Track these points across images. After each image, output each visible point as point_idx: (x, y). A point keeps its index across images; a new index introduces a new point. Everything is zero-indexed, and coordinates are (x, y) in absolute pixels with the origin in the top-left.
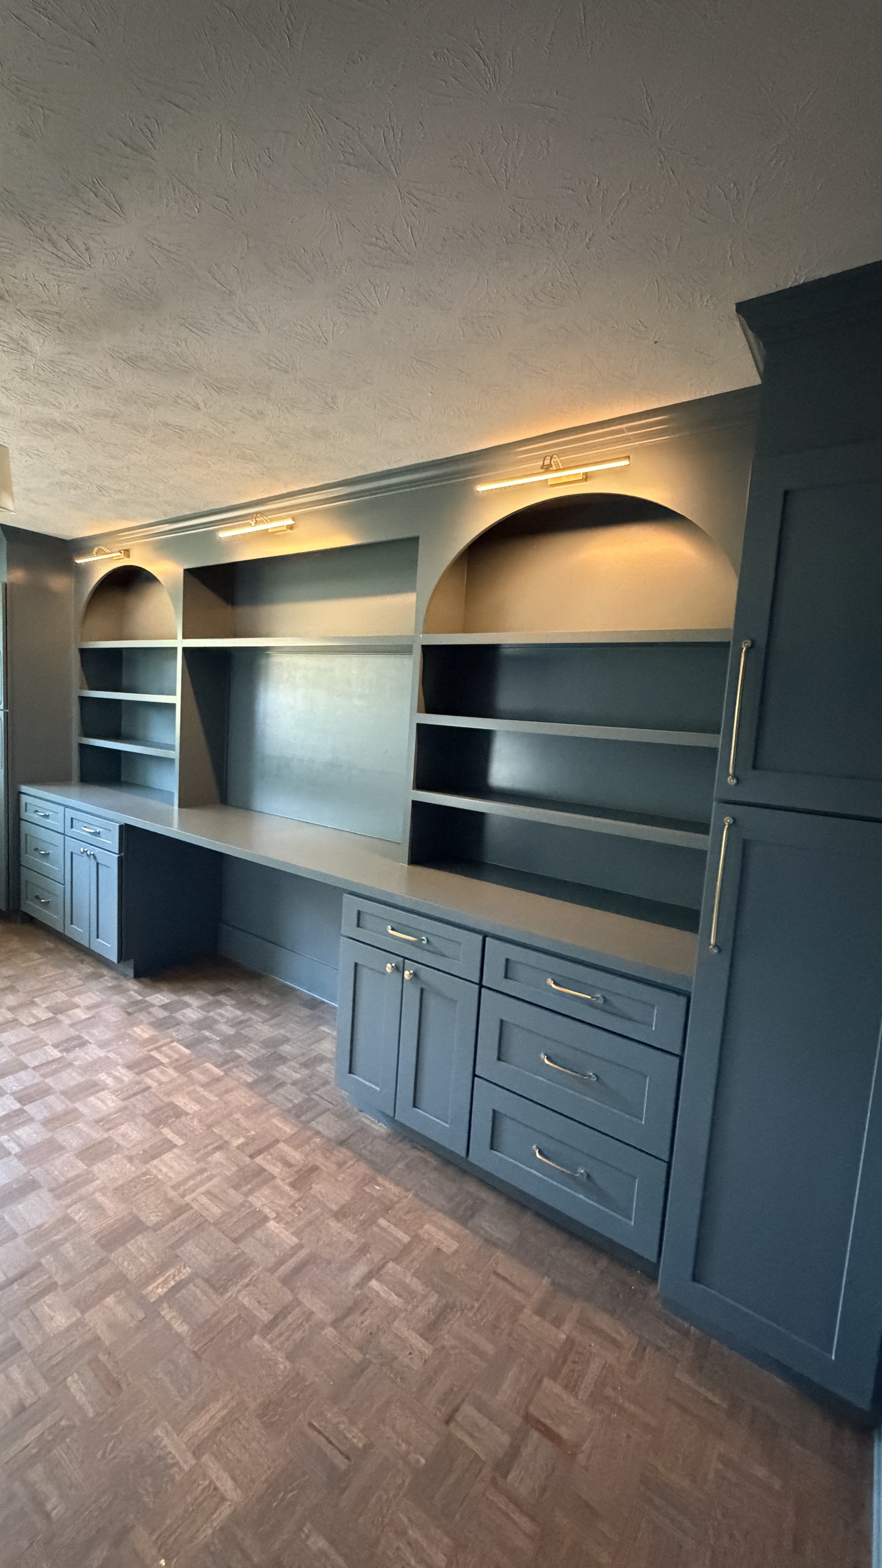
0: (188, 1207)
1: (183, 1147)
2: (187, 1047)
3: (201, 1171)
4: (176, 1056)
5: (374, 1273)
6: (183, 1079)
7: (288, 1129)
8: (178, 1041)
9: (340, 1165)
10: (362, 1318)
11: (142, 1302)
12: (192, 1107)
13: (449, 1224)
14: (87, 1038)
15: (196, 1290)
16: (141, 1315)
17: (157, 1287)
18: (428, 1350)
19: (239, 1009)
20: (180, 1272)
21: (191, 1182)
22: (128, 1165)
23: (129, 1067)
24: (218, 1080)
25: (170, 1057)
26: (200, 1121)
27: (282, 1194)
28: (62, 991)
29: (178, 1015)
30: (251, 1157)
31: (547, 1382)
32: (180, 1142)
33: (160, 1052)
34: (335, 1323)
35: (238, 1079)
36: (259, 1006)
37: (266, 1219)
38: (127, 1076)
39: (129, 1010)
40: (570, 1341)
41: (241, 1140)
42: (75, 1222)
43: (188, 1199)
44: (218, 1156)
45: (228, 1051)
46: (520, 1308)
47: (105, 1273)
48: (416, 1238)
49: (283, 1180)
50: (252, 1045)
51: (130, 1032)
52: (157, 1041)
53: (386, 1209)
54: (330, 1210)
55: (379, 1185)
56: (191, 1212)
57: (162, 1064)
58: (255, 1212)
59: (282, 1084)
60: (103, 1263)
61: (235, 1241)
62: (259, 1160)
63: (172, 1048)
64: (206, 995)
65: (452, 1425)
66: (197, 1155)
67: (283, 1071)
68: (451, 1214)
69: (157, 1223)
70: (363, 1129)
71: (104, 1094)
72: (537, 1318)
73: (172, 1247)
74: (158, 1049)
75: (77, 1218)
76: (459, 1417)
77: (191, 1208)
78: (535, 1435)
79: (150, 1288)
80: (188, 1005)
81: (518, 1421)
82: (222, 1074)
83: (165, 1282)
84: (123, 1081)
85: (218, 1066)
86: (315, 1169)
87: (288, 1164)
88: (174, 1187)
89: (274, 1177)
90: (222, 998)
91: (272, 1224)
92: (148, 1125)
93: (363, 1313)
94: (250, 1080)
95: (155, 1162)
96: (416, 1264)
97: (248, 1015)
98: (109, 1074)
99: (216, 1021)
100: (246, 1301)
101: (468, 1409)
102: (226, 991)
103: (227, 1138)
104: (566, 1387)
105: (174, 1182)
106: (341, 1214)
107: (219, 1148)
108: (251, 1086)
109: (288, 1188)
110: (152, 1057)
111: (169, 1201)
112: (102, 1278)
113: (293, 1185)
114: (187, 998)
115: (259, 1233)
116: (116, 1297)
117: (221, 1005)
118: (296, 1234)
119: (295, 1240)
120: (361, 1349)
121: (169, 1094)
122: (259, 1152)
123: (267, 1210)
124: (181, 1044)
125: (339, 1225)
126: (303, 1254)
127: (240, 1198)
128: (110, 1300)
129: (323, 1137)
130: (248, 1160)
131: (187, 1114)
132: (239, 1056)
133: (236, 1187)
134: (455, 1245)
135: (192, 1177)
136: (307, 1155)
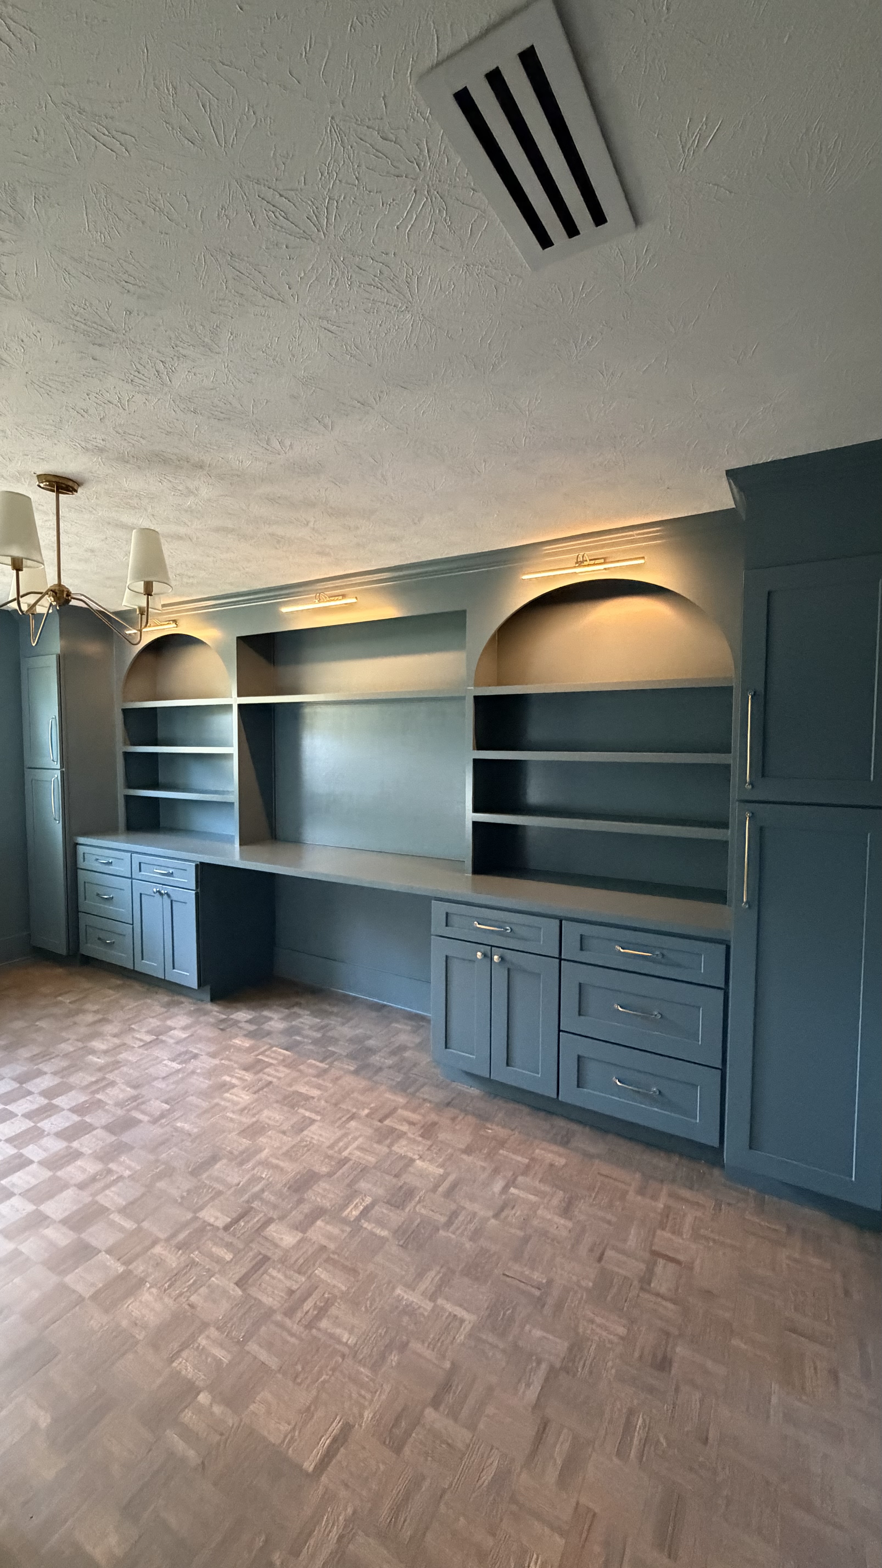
0: (346, 1160)
1: (321, 1121)
2: (286, 1049)
3: (345, 1135)
4: (281, 1058)
5: (511, 1183)
6: (295, 1074)
7: (401, 1100)
8: (277, 1046)
9: (453, 1119)
10: (513, 1212)
11: (345, 1221)
12: (315, 1093)
13: (555, 1148)
14: (196, 1051)
15: (381, 1210)
16: (348, 1229)
17: (351, 1210)
18: (570, 1224)
19: (316, 1017)
20: (363, 1200)
21: (341, 1144)
22: (285, 1137)
23: (246, 1069)
24: (325, 1071)
25: (276, 1059)
26: (326, 1102)
27: (419, 1143)
28: (153, 1017)
29: (266, 1027)
30: (381, 1121)
31: (659, 1232)
32: (319, 1118)
33: (267, 1056)
34: (496, 1216)
35: (342, 1069)
36: (332, 1013)
37: (412, 1161)
38: (249, 1076)
39: (221, 1027)
40: (667, 1208)
41: (366, 1111)
42: (264, 1179)
43: (345, 1154)
44: (353, 1124)
45: (323, 1049)
46: (624, 1193)
47: (306, 1208)
48: (533, 1159)
49: (414, 1134)
50: (341, 1043)
51: (231, 1043)
52: (259, 1048)
53: (502, 1144)
54: (459, 1150)
55: (489, 1129)
56: (351, 1162)
57: (271, 1064)
58: (402, 1157)
59: (380, 1069)
60: (300, 1201)
61: (396, 1176)
62: (387, 1122)
63: (275, 1052)
64: (282, 1009)
65: (603, 1263)
66: (337, 1125)
67: (375, 1059)
68: (553, 1141)
69: (328, 1173)
70: (460, 1093)
71: (235, 1090)
72: (639, 1198)
73: (349, 1185)
74: (262, 1053)
75: (264, 1176)
76: (605, 1257)
77: (350, 1160)
78: (661, 1262)
79: (346, 1213)
80: (271, 1019)
81: (647, 1256)
82: (327, 1066)
83: (356, 1206)
84: (246, 1080)
85: (322, 1062)
86: (434, 1124)
87: (412, 1123)
88: (331, 1147)
89: (405, 1133)
90: (296, 1009)
91: (419, 1163)
92: (286, 1108)
93: (513, 1208)
94: (352, 1069)
95: (305, 1133)
96: (540, 1176)
97: (326, 1022)
98: (232, 1076)
99: (302, 1029)
100: (423, 1211)
101: (609, 1253)
102: (298, 1004)
103: (354, 1110)
104: (673, 1233)
105: (328, 1144)
106: (468, 1151)
107: (352, 1117)
108: (356, 1072)
109: (420, 1139)
110: (260, 1061)
111: (330, 1157)
112: (306, 1211)
113: (422, 1136)
114: (266, 1013)
115: (411, 1169)
116: (322, 1220)
117: (299, 1016)
118: (442, 1166)
119: (441, 1171)
120: (521, 1229)
121: (290, 1085)
122: (386, 1117)
123: (410, 1154)
124: (281, 1048)
125: (471, 1158)
126: (451, 1178)
127: (385, 1150)
128: (319, 1223)
129: (430, 1102)
130: (379, 1124)
131: (313, 1098)
132: (334, 1053)
133: (379, 1142)
134: (563, 1161)
135: (340, 1139)
136: (424, 1116)
